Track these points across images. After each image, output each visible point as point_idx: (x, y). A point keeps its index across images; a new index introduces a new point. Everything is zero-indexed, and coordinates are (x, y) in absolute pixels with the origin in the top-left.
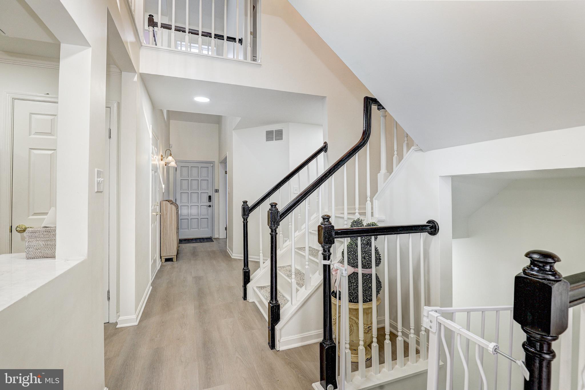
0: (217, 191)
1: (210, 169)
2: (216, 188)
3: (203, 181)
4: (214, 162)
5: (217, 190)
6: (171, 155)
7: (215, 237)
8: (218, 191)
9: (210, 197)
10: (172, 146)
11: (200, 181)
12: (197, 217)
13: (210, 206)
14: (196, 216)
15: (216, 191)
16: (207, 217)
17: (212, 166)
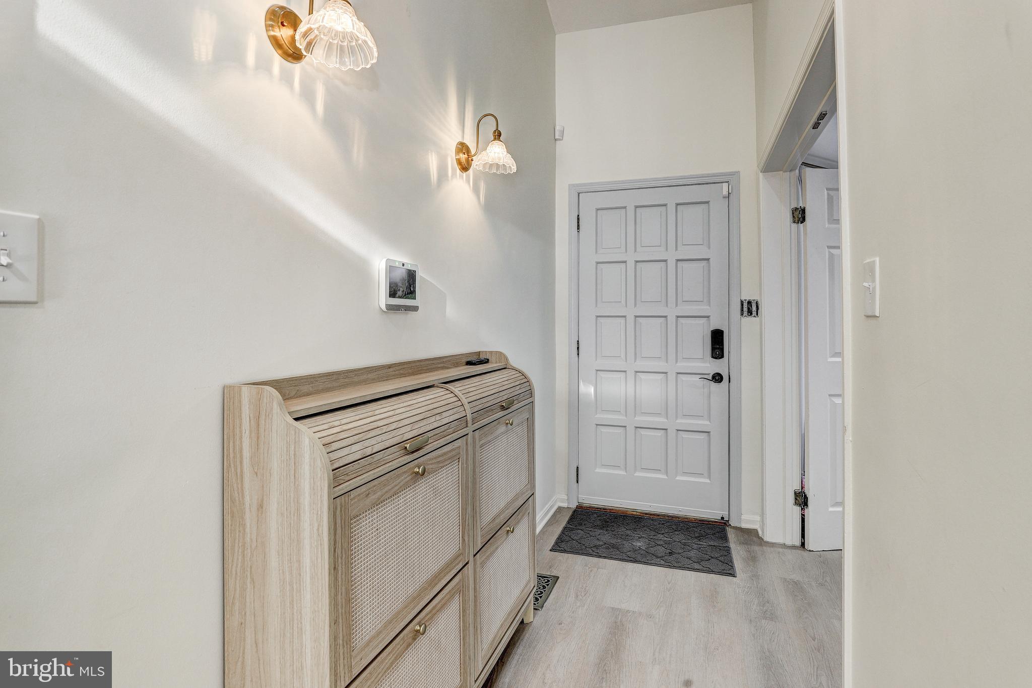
0: (750, 308)
1: (718, 208)
2: (746, 297)
3: (685, 265)
4: (736, 174)
5: (749, 303)
6: (498, 135)
7: (744, 525)
8: (754, 308)
9: (717, 338)
10: (563, 132)
11: (671, 264)
12: (660, 421)
13: (717, 378)
14: (657, 419)
15: (745, 309)
16: (703, 423)
17: (725, 192)
